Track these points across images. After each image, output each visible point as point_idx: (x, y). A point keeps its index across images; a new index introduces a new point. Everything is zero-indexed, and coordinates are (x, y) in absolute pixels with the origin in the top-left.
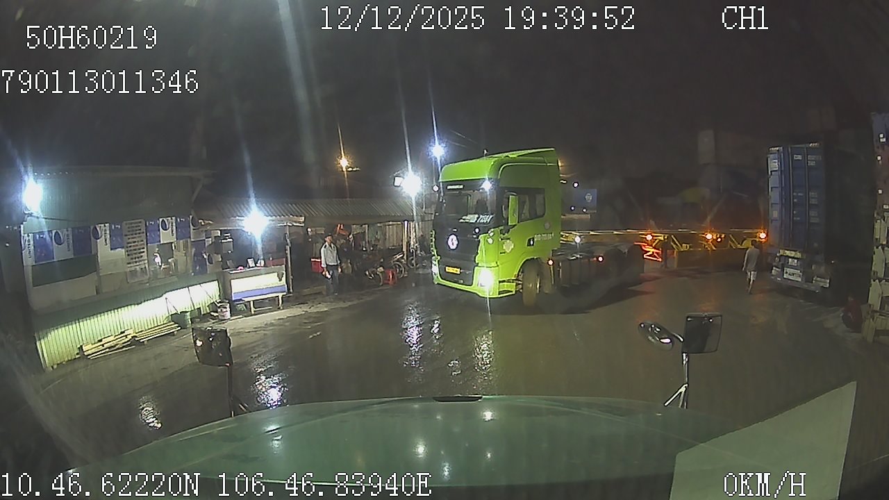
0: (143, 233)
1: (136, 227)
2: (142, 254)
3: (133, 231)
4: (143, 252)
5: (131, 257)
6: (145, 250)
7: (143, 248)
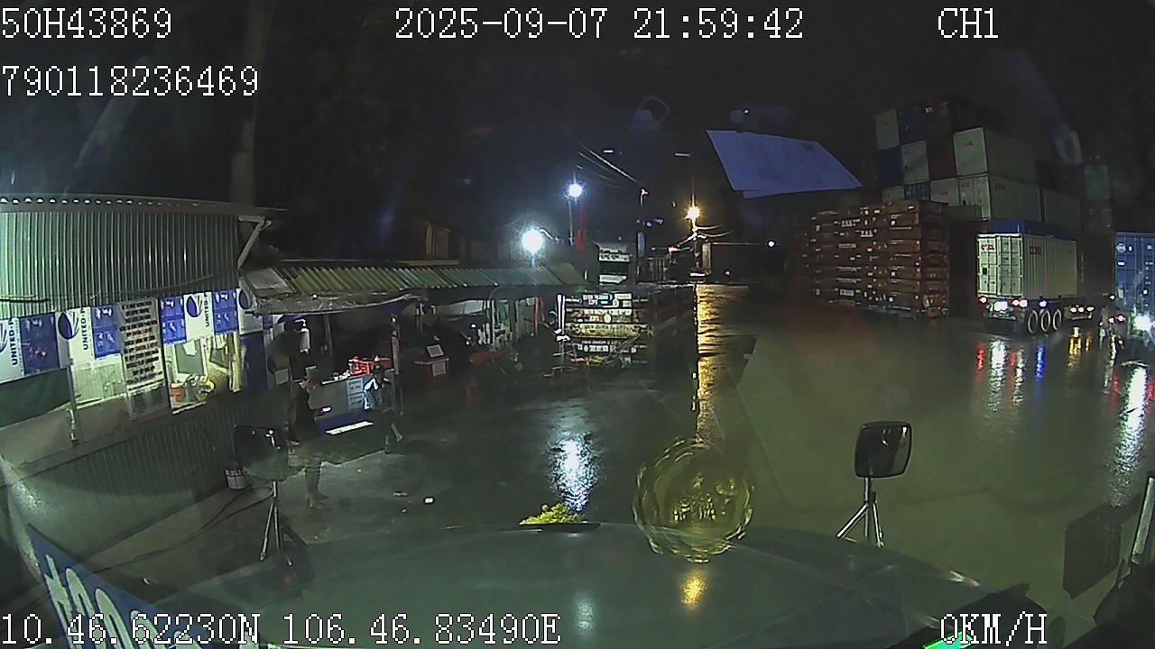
0: (156, 322)
1: (142, 311)
2: (154, 363)
3: (135, 319)
4: (157, 359)
5: (135, 369)
6: (159, 355)
7: (157, 352)
